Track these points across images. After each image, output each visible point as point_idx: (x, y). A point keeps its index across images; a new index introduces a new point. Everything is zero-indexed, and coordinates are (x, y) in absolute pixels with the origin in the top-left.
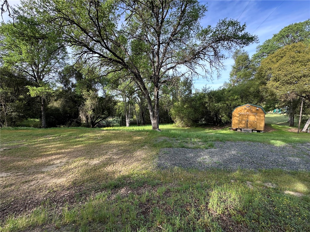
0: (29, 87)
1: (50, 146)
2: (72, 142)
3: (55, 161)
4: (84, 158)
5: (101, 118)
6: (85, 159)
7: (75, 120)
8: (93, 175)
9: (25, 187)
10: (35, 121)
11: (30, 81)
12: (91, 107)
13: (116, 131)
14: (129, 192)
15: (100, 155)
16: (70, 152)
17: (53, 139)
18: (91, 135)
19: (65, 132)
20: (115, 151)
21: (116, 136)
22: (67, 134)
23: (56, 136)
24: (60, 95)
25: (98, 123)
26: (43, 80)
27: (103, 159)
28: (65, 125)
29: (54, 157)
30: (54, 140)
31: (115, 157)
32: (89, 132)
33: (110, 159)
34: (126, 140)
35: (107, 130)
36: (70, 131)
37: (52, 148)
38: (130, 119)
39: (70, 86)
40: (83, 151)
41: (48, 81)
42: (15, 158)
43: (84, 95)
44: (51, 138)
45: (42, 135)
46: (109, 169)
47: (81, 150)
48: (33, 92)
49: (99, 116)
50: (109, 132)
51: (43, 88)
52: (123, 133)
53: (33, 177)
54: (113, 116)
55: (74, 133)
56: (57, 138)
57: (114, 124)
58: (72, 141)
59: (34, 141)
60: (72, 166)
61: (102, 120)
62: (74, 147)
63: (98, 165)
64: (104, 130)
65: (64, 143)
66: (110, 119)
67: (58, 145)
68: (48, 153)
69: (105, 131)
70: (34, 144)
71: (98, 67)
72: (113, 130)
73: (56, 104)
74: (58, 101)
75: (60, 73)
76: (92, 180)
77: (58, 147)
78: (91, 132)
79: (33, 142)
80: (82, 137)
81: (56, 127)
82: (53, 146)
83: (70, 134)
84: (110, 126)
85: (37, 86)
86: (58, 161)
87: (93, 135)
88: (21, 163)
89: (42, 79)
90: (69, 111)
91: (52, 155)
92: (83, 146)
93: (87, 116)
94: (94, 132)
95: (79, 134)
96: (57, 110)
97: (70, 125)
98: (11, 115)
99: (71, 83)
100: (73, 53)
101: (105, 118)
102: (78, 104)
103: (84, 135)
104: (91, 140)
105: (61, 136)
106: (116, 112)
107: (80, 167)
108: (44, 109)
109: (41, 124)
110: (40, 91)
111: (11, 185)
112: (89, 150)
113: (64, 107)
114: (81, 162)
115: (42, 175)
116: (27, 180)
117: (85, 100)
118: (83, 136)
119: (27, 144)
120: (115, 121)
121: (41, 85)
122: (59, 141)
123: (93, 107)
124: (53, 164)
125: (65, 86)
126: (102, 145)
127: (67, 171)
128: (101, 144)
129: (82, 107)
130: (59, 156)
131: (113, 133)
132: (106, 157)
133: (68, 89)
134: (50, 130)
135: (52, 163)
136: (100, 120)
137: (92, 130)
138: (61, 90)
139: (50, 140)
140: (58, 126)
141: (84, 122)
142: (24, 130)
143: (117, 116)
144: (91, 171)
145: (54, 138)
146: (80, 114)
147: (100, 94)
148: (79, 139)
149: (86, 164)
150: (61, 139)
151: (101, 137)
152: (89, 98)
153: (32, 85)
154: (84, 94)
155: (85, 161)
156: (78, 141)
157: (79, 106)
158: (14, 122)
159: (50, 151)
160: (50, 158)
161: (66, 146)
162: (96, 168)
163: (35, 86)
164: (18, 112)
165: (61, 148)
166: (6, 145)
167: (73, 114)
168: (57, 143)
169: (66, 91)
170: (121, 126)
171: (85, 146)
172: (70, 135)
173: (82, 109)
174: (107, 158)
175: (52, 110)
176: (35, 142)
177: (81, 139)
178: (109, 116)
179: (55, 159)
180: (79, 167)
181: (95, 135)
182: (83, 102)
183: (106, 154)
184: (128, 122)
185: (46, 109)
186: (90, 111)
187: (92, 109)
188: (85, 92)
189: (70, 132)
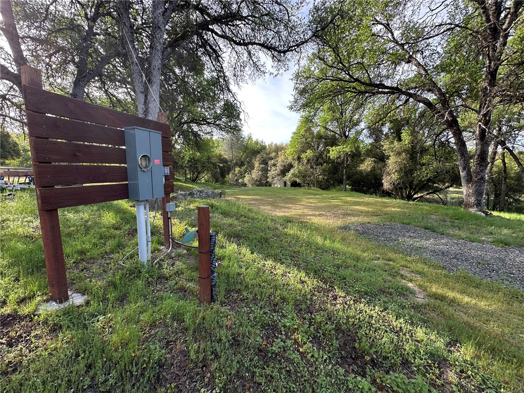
0: (329, 148)
5: (431, 188)
25: (421, 197)
48: (333, 152)
52: (387, 203)
58: (325, 201)
61: (431, 193)
101: (439, 190)
107: (297, 212)
110: (338, 150)
146: (383, 179)
182: (385, 161)
183: (327, 212)
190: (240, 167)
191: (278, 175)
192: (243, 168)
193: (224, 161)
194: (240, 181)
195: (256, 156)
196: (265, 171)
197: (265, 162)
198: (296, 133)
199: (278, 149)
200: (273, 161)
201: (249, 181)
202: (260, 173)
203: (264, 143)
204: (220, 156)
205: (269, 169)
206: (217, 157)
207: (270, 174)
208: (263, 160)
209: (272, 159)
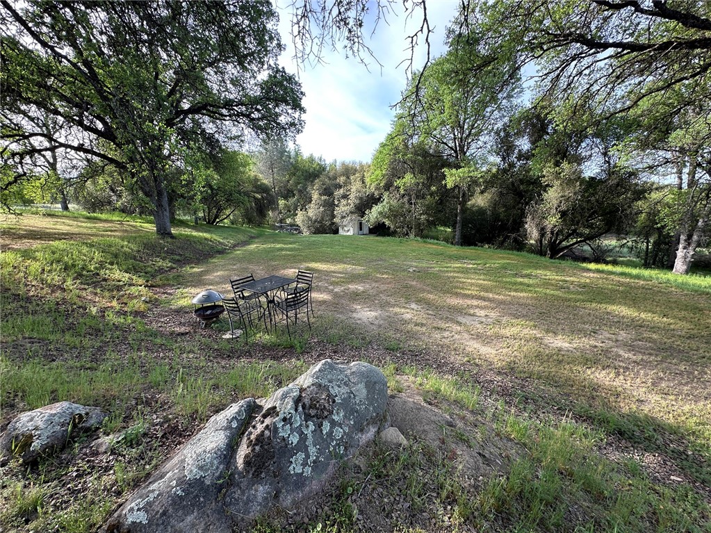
0: (446, 170)
1: (469, 281)
2: (507, 282)
3: (476, 311)
4: (532, 323)
5: (581, 235)
6: (535, 326)
7: (514, 235)
8: (553, 370)
9: (437, 335)
10: (446, 231)
11: (447, 159)
12: (559, 206)
13: (631, 278)
14: (672, 477)
15: (574, 331)
16: (502, 302)
17: (475, 269)
18: (551, 275)
19: (494, 258)
20: (623, 335)
21: (631, 296)
22: (498, 263)
23: (479, 264)
24: (491, 181)
25: (567, 247)
26: (468, 154)
27: (581, 345)
28: (493, 244)
29: (475, 302)
30: (475, 271)
31: (621, 352)
32: (546, 268)
33: (606, 352)
34: (675, 317)
35: (598, 271)
36: (503, 258)
37: (472, 285)
38: (698, 249)
39: (513, 158)
40: (531, 308)
41: (474, 155)
42: (424, 287)
43: (544, 176)
44: (471, 266)
45: (458, 258)
46: (602, 377)
47: (526, 305)
48: (452, 178)
49: (574, 231)
50: (607, 279)
51: (466, 169)
52: (660, 292)
53: (447, 325)
54: (620, 232)
55: (513, 263)
56: (480, 267)
57: (620, 257)
58: (508, 280)
59: (446, 265)
60: (507, 332)
61: (580, 242)
62: (512, 294)
63: (567, 353)
64: (589, 270)
65: (492, 281)
66: (610, 242)
67: (482, 282)
68: (467, 292)
69: (592, 273)
70: (447, 271)
71: (603, 88)
72: (622, 274)
73: (480, 200)
74: (486, 194)
75: (497, 133)
76: (551, 380)
77: (481, 285)
78: (553, 269)
79: (445, 267)
80: (528, 276)
81: (476, 245)
82: (473, 281)
83: (504, 264)
84: (607, 263)
85: (458, 167)
86: (483, 313)
87: (556, 277)
88: (431, 296)
89: (465, 153)
90: (502, 216)
91: (472, 297)
92: (532, 298)
93: (543, 229)
94: (559, 270)
95: (523, 267)
96: (481, 211)
97: (501, 246)
98: (419, 219)
99: (516, 151)
100: (541, 74)
101: (591, 238)
102: (525, 200)
103: (535, 272)
104: (551, 287)
105: (488, 265)
106: (636, 222)
107: (523, 340)
108: (462, 210)
109: (454, 237)
110: (461, 175)
111: (422, 325)
112: (544, 311)
113: (495, 205)
114: (526, 331)
115: (459, 328)
116: (439, 326)
117: (545, 188)
118: (532, 275)
119: (438, 269)
120: (625, 250)
121: (463, 165)
122: (484, 274)
123: (563, 208)
124: (473, 315)
125: (504, 159)
126: (582, 308)
127: (498, 337)
128: (578, 304)
129: (533, 207)
130: (484, 303)
131: (622, 284)
132: (592, 342)
133: (509, 165)
134: (469, 251)
135: (472, 311)
136: (575, 240)
137: (554, 265)
138: (494, 170)
139: (470, 269)
140: (479, 244)
141: (532, 242)
142: (433, 244)
143: (638, 234)
144: (549, 359)
145: (475, 266)
146: (526, 223)
147: (592, 169)
148: (522, 280)
149: (536, 339)
150: (488, 272)
151: (579, 286)
152: (557, 183)
153: (450, 166)
154: (544, 173)
155: (535, 332)
156: (521, 284)
157: (527, 204)
158: (422, 230)
159: (469, 290)
160: (469, 302)
161: (495, 287)
162: (559, 358)
163: (455, 167)
164: (428, 214)
165: (486, 289)
166: (416, 264)
167: (511, 221)
168: (481, 277)
169: (505, 171)
170: (646, 265)
171: (536, 299)
172: (504, 267)
173: (534, 211)
174: (596, 347)
175: (473, 213)
176: (447, 267)
177: (526, 280)
178: (606, 232)
179: (477, 307)
180: (521, 339)
181: (563, 278)
182: (540, 195)
183: (592, 334)
184: (685, 257)
185: (464, 210)
186: (554, 215)
187: (559, 212)
188: (548, 170)
189: (505, 261)
190: (286, 198)
191: (351, 212)
192: (292, 201)
193: (264, 189)
194: (289, 221)
195: (312, 182)
196: (330, 206)
197: (328, 192)
198: (386, 145)
199: (348, 171)
200: (342, 191)
201: (303, 221)
202: (322, 209)
203: (324, 160)
204: (256, 180)
205: (336, 203)
206: (250, 182)
207: (338, 211)
208: (325, 189)
209: (340, 187)
